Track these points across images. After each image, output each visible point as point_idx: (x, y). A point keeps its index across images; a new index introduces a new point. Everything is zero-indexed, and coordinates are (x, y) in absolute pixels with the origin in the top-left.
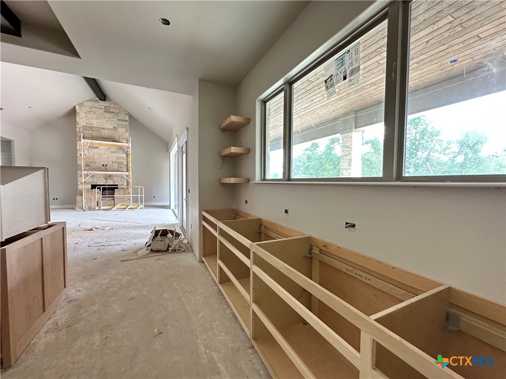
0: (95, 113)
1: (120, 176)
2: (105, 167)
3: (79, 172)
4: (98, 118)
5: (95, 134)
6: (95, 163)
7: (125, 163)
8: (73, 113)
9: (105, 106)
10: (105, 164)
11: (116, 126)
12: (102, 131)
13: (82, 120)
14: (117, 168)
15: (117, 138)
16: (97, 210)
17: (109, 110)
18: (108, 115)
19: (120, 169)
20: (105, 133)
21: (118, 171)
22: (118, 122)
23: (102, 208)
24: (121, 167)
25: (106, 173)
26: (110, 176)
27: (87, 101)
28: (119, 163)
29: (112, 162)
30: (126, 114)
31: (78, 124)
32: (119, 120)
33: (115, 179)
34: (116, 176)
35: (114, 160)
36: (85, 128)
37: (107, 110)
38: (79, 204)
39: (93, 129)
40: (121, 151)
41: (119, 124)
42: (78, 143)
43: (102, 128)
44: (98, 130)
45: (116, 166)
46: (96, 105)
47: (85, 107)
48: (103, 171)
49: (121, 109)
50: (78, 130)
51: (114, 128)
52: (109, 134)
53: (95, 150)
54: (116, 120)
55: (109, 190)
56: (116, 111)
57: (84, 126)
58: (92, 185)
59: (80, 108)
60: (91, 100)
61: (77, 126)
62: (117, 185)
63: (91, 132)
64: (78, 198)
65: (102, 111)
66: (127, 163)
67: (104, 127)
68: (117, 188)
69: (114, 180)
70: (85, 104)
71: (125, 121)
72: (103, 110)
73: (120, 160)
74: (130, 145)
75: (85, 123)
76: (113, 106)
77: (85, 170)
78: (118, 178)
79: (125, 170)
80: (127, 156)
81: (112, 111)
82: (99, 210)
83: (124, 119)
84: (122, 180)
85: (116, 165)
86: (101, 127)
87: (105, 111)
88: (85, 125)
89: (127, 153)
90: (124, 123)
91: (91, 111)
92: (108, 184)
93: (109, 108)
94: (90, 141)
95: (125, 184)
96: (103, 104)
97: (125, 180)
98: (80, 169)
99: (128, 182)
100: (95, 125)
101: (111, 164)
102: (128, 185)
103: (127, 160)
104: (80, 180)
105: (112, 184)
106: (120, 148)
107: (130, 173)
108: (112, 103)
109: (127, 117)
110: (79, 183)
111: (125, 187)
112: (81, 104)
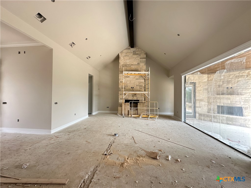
0: (128, 56)
1: (141, 94)
3: (120, 93)
4: (130, 59)
5: (128, 68)
6: (127, 86)
7: (144, 86)
8: (118, 58)
9: (133, 51)
10: (133, 87)
11: (139, 62)
12: (132, 66)
13: (122, 61)
14: (139, 89)
15: (140, 69)
16: (130, 117)
17: (135, 53)
18: (135, 56)
20: (133, 67)
21: (139, 91)
22: (140, 60)
23: (133, 116)
24: (141, 89)
25: (133, 92)
26: (135, 94)
27: (125, 49)
28: (140, 86)
29: (137, 85)
30: (145, 54)
31: (120, 64)
33: (138, 96)
34: (139, 94)
36: (123, 66)
38: (120, 112)
39: (127, 66)
40: (141, 78)
41: (140, 61)
42: (120, 75)
43: (132, 65)
44: (129, 66)
46: (129, 51)
47: (123, 53)
48: (131, 91)
49: (142, 51)
50: (120, 68)
51: (138, 63)
52: (136, 68)
53: (128, 78)
54: (139, 58)
55: (135, 103)
56: (139, 53)
57: (123, 65)
58: (125, 100)
59: (121, 54)
60: (127, 49)
61: (120, 65)
62: (139, 100)
64: (119, 108)
65: (132, 54)
66: (145, 85)
68: (139, 102)
69: (137, 97)
70: (124, 51)
71: (144, 58)
72: (132, 53)
73: (141, 84)
74: (149, 73)
75: (123, 63)
76: (137, 50)
77: (124, 91)
79: (144, 90)
80: (145, 81)
81: (137, 53)
82: (131, 117)
83: (144, 57)
85: (139, 87)
86: (131, 64)
87: (133, 54)
88: (123, 64)
89: (145, 79)
90: (144, 60)
91: (126, 55)
92: (134, 99)
93: (135, 52)
94: (127, 72)
95: (143, 100)
96: (132, 50)
97: (143, 97)
98: (120, 91)
99: (145, 98)
100: (128, 63)
101: (136, 86)
102: (145, 100)
103: (145, 84)
104: (120, 97)
105: (136, 99)
106: (141, 76)
107: (149, 93)
108: (137, 48)
109: (145, 55)
110: (119, 99)
111: (143, 102)
112: (121, 52)
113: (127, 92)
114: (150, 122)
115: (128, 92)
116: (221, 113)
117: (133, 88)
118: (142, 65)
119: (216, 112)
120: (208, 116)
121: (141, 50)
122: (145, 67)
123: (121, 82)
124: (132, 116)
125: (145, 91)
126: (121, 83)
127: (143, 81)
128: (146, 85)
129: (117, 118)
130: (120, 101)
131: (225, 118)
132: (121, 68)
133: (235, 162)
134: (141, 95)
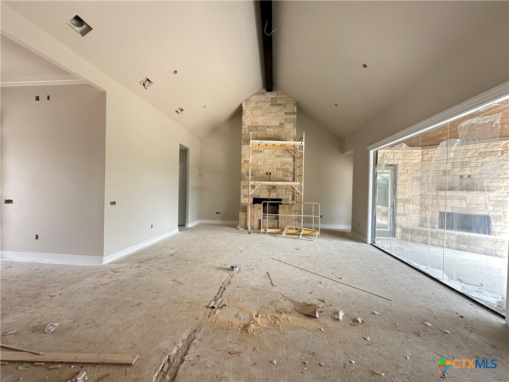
0: (261, 108)
1: (285, 187)
2: (268, 176)
3: (243, 183)
4: (264, 114)
5: (260, 134)
6: (258, 171)
7: (291, 170)
8: (239, 112)
9: (272, 98)
11: (283, 121)
12: (268, 130)
13: (247, 120)
14: (282, 176)
15: (284, 137)
16: (263, 233)
17: (276, 102)
18: (275, 109)
19: (286, 178)
20: (271, 132)
21: (283, 181)
22: (285, 117)
23: (268, 230)
24: (287, 176)
25: (270, 183)
26: (274, 187)
27: (254, 95)
28: (285, 170)
29: (277, 169)
30: (295, 104)
31: (244, 125)
32: (286, 113)
33: (279, 191)
34: (281, 187)
35: (279, 167)
36: (251, 128)
37: (274, 103)
38: (242, 222)
39: (259, 128)
40: (287, 154)
41: (286, 119)
42: (244, 147)
43: (268, 127)
44: (263, 129)
45: (280, 174)
46: (263, 98)
47: (251, 103)
48: (266, 181)
49: (290, 99)
50: (243, 132)
51: (281, 124)
52: (276, 133)
53: (260, 155)
54: (283, 114)
55: (272, 206)
56: (283, 103)
57: (249, 126)
58: (254, 199)
59: (247, 104)
60: (258, 93)
61: (243, 127)
62: (280, 200)
63: (256, 132)
64: (242, 215)
65: (268, 105)
66: (294, 169)
67: (270, 125)
68: (281, 204)
69: (279, 192)
70: (252, 97)
71: (293, 113)
72: (269, 103)
73: (286, 167)
74: (303, 143)
75: (250, 122)
76: (280, 96)
77: (251, 180)
78: (283, 189)
79: (291, 179)
80: (294, 161)
81: (279, 103)
82: (265, 233)
83: (292, 111)
84: (287, 193)
86: (267, 125)
87: (272, 105)
88: (250, 125)
89: (294, 157)
90: (292, 116)
91: (257, 107)
92: (271, 198)
93: (275, 100)
94: (259, 142)
95: (290, 199)
96: (270, 95)
97: (291, 193)
98: (244, 180)
99: (293, 196)
100: (260, 124)
101: (276, 171)
102: (293, 199)
103: (294, 166)
104: (243, 192)
105: (276, 198)
106: (287, 150)
107: (303, 184)
108: (280, 92)
109: (296, 107)
110: (242, 196)
111: (291, 202)
112: (247, 100)
113: (257, 182)
114: (302, 243)
115: (259, 182)
116: (448, 228)
117: (270, 173)
118: (289, 127)
119: (437, 226)
120: (419, 233)
121: (288, 96)
122: (294, 132)
123: (245, 162)
124: (266, 230)
125: (294, 180)
126: (246, 164)
127: (291, 159)
128: (296, 168)
129: (237, 234)
130: (244, 201)
131: (454, 238)
132: (246, 132)
133: (472, 326)
134: (287, 188)
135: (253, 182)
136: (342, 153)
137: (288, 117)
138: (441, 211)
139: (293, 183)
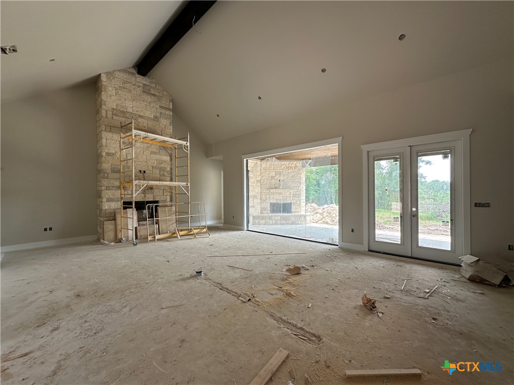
1: (163, 188)
2: (143, 175)
3: (105, 183)
4: (134, 100)
7: (168, 169)
9: (144, 84)
10: (143, 170)
11: (158, 115)
12: (141, 120)
13: (110, 99)
14: (158, 176)
15: (159, 131)
16: (152, 241)
17: (149, 90)
18: (149, 98)
19: (162, 178)
20: (144, 123)
21: (160, 180)
22: (160, 110)
24: (164, 175)
26: (150, 188)
27: (120, 71)
28: (162, 169)
29: (153, 167)
30: (170, 100)
31: (105, 105)
32: (161, 107)
33: (156, 191)
34: (158, 187)
35: (155, 165)
36: (116, 112)
37: (146, 90)
38: (110, 235)
39: (128, 115)
40: (163, 152)
41: (161, 113)
43: (140, 116)
44: (133, 117)
46: (132, 79)
47: (116, 80)
49: (165, 92)
50: (103, 114)
51: (156, 117)
52: (150, 126)
54: (158, 106)
56: (158, 94)
57: (113, 109)
58: (124, 203)
59: (108, 78)
60: (124, 71)
61: (103, 107)
62: (157, 202)
63: (124, 119)
65: (139, 90)
66: (171, 169)
67: (142, 114)
68: (159, 206)
69: (155, 193)
71: (168, 109)
72: (141, 89)
73: (163, 165)
74: (188, 144)
75: (115, 104)
76: (154, 85)
78: (160, 190)
79: (169, 178)
80: (171, 160)
81: (152, 92)
82: (154, 240)
83: (168, 107)
84: (165, 194)
85: (158, 172)
86: (138, 113)
87: (144, 91)
88: (115, 107)
89: (171, 156)
90: (168, 112)
91: (124, 88)
92: (147, 200)
93: (149, 88)
95: (168, 200)
96: (141, 80)
97: (168, 194)
98: (107, 178)
99: (171, 197)
100: (130, 110)
101: (151, 169)
102: (171, 201)
103: (171, 165)
104: (107, 194)
105: (152, 200)
106: (163, 147)
107: (189, 185)
108: (154, 80)
109: (171, 104)
110: (104, 200)
111: (169, 204)
112: (109, 74)
113: (142, 182)
115: (145, 182)
117: (144, 172)
118: (165, 124)
119: (269, 212)
120: (263, 218)
121: (162, 89)
122: (170, 130)
123: (108, 154)
124: (155, 237)
125: (171, 180)
126: (110, 157)
127: (168, 158)
128: (173, 167)
130: (107, 206)
132: (110, 115)
134: (164, 188)
135: (137, 182)
136: (207, 157)
137: (163, 111)
138: (272, 202)
139: (171, 183)
